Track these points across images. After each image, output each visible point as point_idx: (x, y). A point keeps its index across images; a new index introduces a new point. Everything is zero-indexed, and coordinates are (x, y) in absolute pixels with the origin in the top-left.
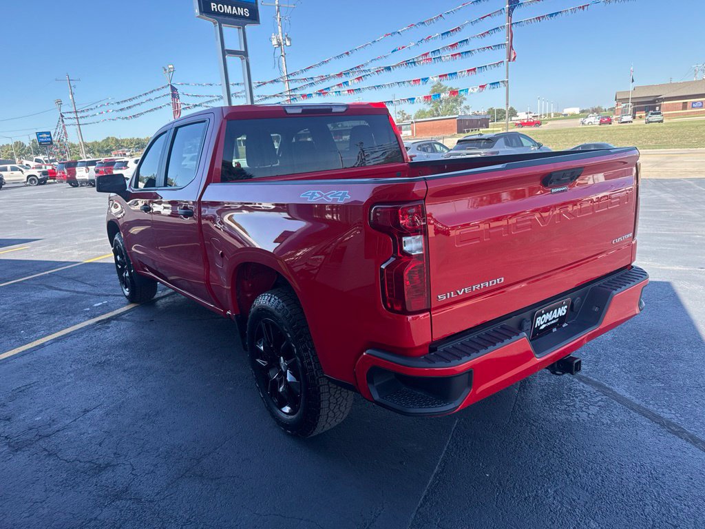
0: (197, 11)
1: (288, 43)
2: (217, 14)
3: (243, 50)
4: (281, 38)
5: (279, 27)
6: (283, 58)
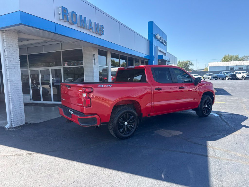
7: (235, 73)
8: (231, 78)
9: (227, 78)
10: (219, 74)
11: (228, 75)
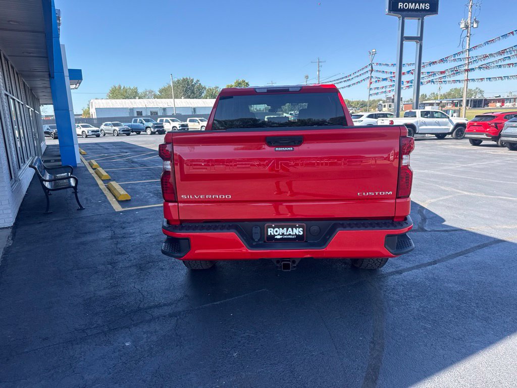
0: (387, 10)
1: (475, 25)
2: (403, 10)
3: (419, 36)
4: (469, 22)
5: (470, 13)
6: (468, 39)
7: (158, 121)
8: (156, 130)
9: (149, 131)
10: (130, 124)
11: (150, 124)
